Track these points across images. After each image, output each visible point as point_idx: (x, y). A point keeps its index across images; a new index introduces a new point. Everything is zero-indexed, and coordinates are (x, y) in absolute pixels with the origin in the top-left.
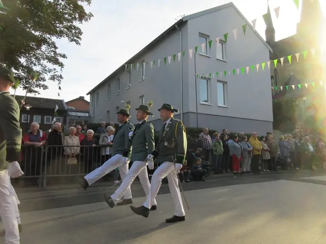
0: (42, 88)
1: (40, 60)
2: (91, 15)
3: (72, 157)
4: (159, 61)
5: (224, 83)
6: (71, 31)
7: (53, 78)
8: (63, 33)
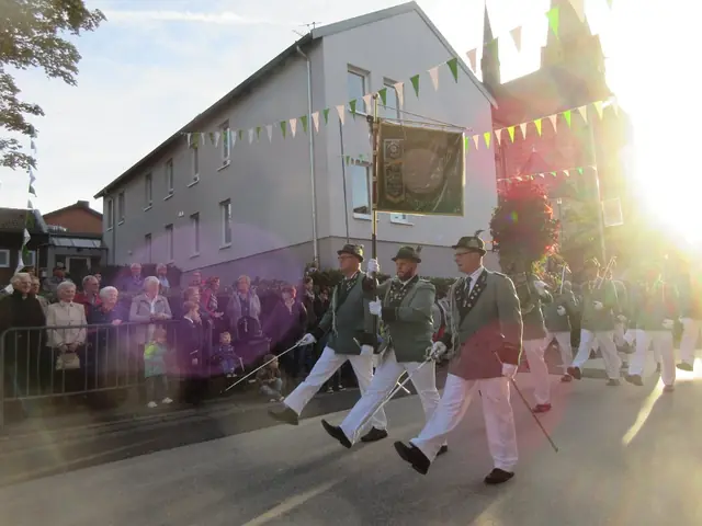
2: (100, 16)
3: (69, 352)
4: (270, 129)
6: (51, 52)
7: (9, 161)
8: (32, 56)
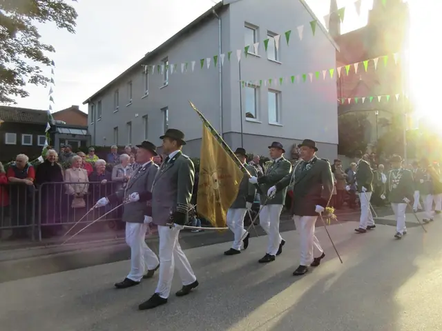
0: (19, 94)
1: (14, 53)
3: (77, 197)
4: (194, 63)
5: (278, 93)
6: (60, 12)
7: (34, 80)
8: (49, 15)
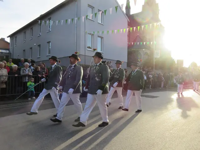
4: (62, 21)
5: (102, 38)
